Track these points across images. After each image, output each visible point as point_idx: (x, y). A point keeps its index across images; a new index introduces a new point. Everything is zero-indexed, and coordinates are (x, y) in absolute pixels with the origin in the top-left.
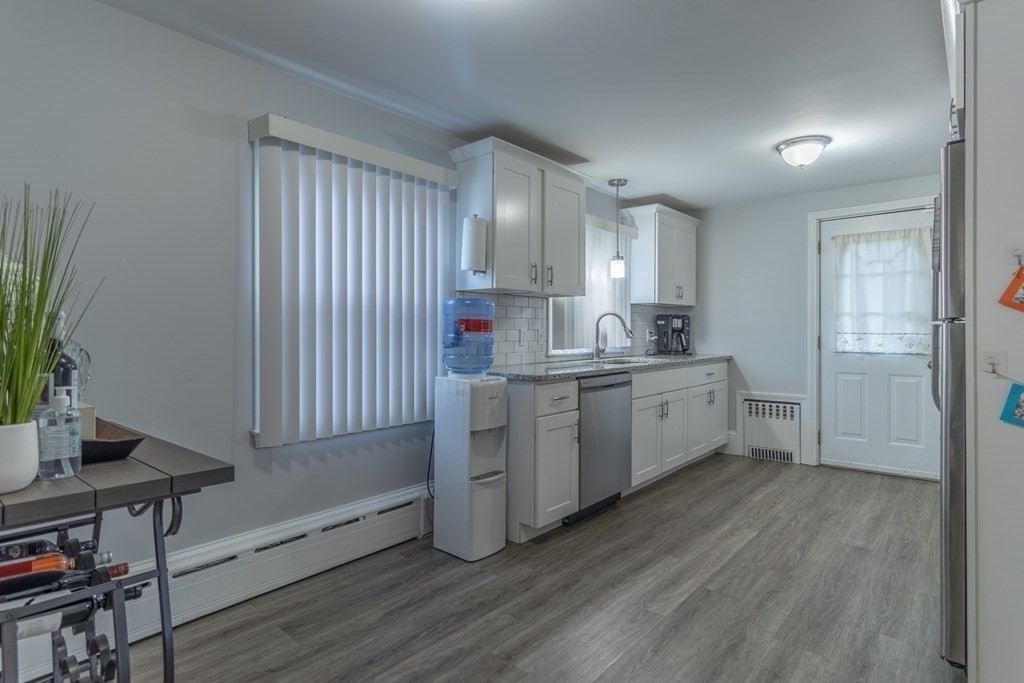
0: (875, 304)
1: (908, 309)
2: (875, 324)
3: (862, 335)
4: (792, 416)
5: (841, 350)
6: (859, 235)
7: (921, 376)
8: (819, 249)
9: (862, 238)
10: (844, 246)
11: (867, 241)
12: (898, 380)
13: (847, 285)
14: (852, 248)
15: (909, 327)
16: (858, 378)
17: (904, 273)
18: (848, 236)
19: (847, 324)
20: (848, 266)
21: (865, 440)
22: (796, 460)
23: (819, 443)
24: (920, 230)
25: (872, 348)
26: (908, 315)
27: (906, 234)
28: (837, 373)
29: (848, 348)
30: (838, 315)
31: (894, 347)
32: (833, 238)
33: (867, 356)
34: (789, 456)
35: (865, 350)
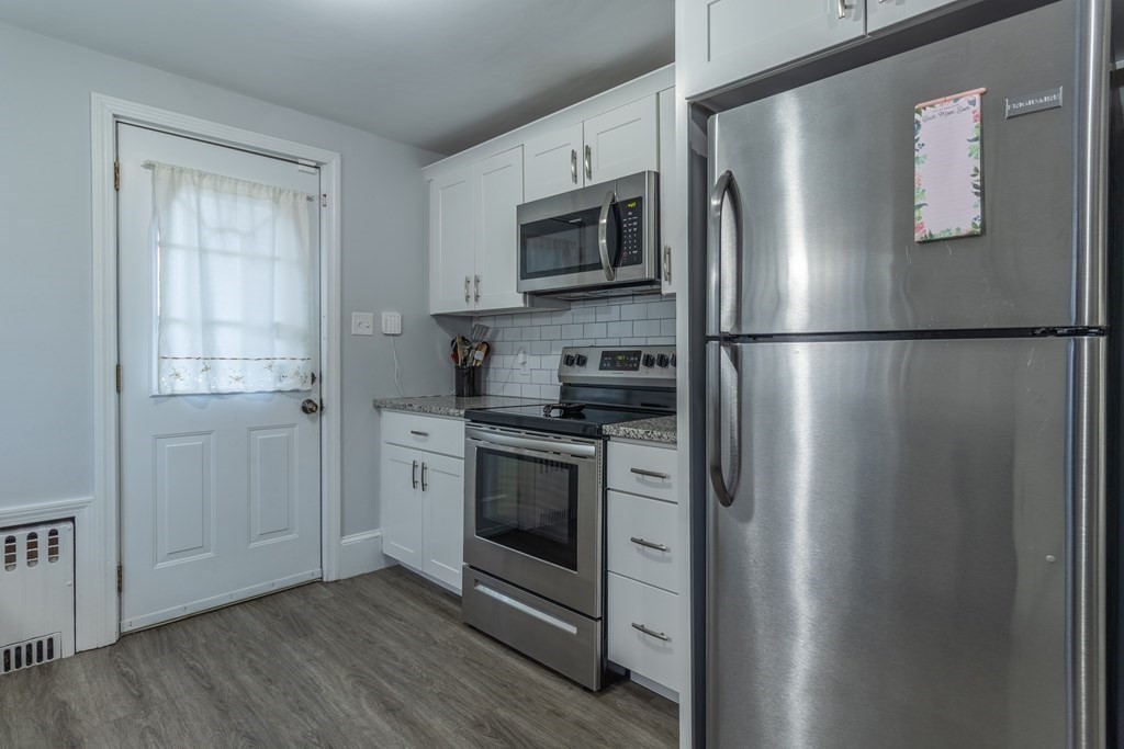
0: (227, 306)
1: (277, 319)
2: (228, 342)
3: (208, 362)
4: (53, 552)
5: (168, 392)
6: (202, 175)
7: (294, 426)
8: (117, 179)
9: (206, 181)
10: (173, 187)
11: (216, 190)
12: (260, 436)
13: (180, 266)
14: (186, 195)
15: (281, 348)
16: (197, 442)
17: (273, 259)
18: (181, 171)
19: (181, 341)
20: (180, 227)
21: (210, 554)
22: (65, 650)
23: (120, 589)
24: (295, 195)
25: (224, 387)
26: (276, 329)
27: (276, 196)
28: (158, 437)
29: (181, 387)
30: (164, 322)
31: (259, 381)
32: (149, 166)
33: (214, 400)
34: (45, 648)
35: (214, 389)
